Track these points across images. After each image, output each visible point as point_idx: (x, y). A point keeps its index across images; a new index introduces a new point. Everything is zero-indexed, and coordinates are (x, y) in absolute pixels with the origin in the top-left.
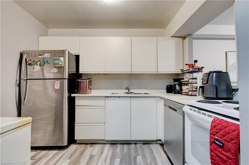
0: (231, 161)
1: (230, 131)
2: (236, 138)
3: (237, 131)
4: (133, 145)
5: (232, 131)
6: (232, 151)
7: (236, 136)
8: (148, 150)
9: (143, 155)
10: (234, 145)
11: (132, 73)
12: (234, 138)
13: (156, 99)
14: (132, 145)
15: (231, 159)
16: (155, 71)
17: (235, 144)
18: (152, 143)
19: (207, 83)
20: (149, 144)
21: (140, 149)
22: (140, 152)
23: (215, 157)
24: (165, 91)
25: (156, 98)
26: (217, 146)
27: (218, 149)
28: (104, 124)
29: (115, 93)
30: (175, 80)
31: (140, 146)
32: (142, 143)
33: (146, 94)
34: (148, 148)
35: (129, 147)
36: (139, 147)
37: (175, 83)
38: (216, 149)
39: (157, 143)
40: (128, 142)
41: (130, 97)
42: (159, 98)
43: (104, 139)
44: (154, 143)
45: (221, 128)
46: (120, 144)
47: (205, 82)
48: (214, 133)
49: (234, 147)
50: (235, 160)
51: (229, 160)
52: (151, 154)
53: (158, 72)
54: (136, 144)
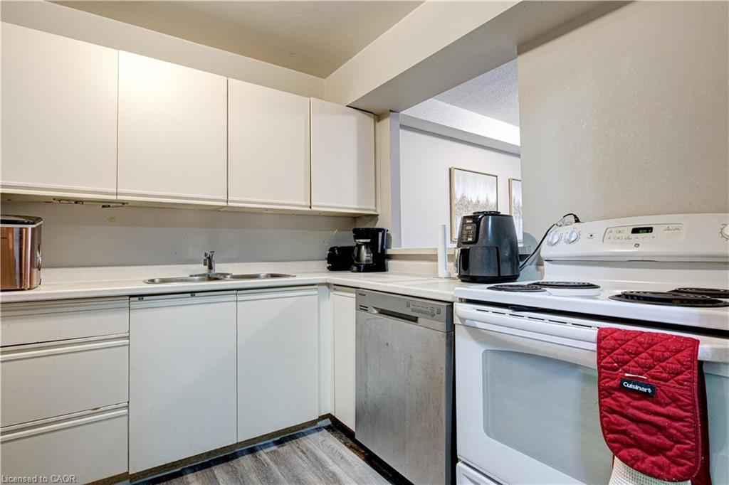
0: (682, 423)
1: (665, 354)
2: (687, 369)
3: (684, 350)
4: (246, 456)
5: (670, 352)
6: (682, 401)
7: (689, 363)
8: (301, 458)
9: (295, 480)
10: (685, 385)
11: (230, 204)
12: (682, 369)
13: (316, 292)
14: (240, 458)
15: (680, 419)
16: (303, 203)
17: (690, 382)
18: (302, 431)
19: (476, 241)
20: (297, 438)
21: (276, 462)
22: (280, 475)
23: (624, 425)
24: (325, 264)
25: (317, 289)
26: (628, 396)
27: (636, 403)
28: (127, 410)
29: (157, 280)
30: (359, 233)
31: (271, 452)
32: (272, 440)
33: (273, 276)
34: (300, 453)
35: (235, 472)
36: (268, 460)
37: (357, 241)
38: (628, 404)
39: (316, 429)
40: (222, 453)
41: (235, 292)
42: (326, 287)
43: (126, 471)
44: (308, 429)
45: (636, 351)
46: (194, 469)
47: (470, 239)
48: (615, 364)
49: (687, 389)
50: (692, 419)
51: (674, 423)
52: (319, 470)
53: (315, 206)
54: (252, 451)
